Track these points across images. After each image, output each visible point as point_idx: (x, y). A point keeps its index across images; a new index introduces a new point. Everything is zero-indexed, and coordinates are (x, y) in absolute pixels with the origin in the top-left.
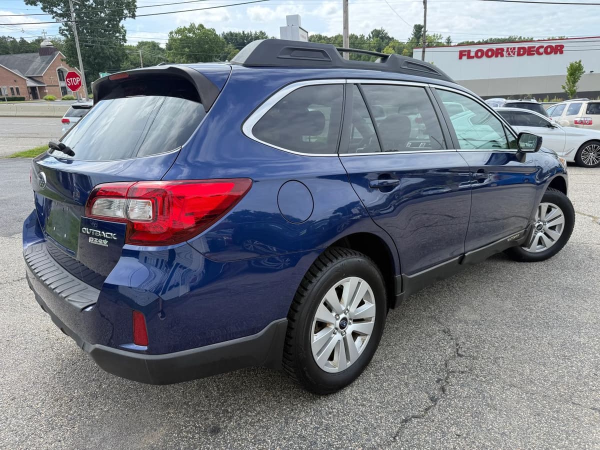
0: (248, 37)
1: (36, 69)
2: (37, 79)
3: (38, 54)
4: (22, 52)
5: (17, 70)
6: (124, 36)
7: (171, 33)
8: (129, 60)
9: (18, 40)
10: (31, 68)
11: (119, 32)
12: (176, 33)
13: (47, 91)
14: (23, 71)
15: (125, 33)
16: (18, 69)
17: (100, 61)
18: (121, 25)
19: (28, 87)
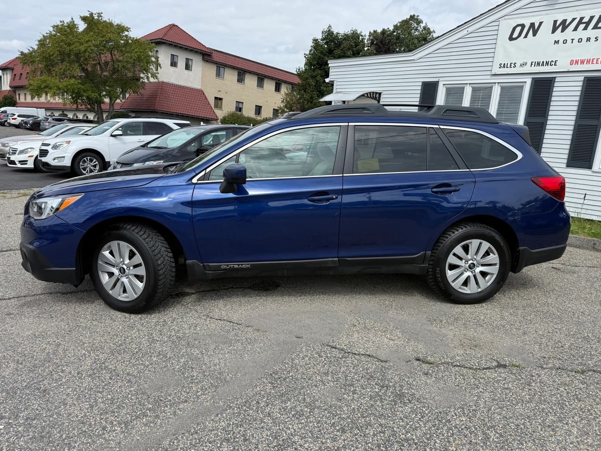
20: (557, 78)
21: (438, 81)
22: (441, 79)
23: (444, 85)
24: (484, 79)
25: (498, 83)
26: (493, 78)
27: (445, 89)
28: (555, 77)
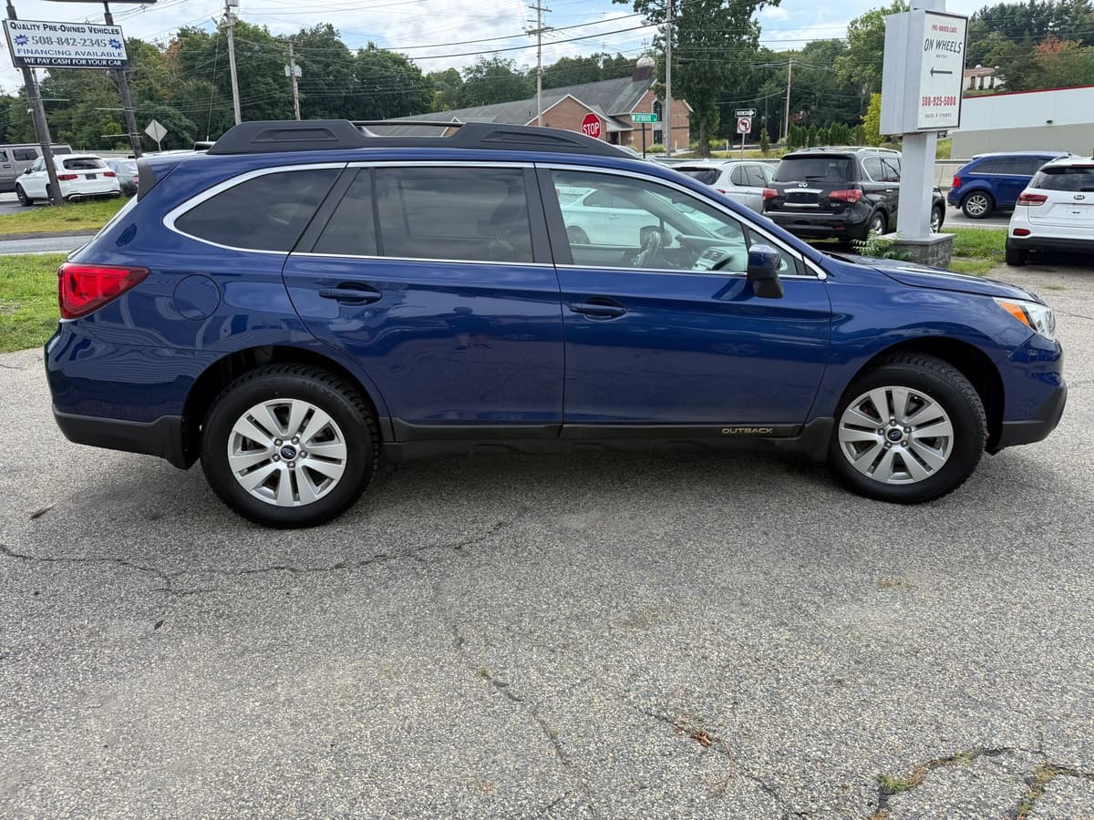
0: (1042, 12)
1: (623, 103)
2: (622, 119)
3: (631, 79)
4: (616, 77)
5: (598, 107)
6: (755, 39)
7: (853, 23)
8: (774, 78)
9: (614, 57)
10: (617, 101)
11: (750, 33)
12: (862, 22)
13: (632, 138)
14: (605, 107)
15: (759, 32)
16: (600, 106)
17: (705, 86)
18: (752, 20)
19: (607, 133)
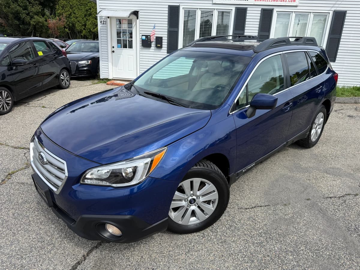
20: (248, 8)
21: (179, 6)
22: (181, 4)
23: (183, 8)
24: (208, 6)
25: (217, 9)
26: (213, 6)
27: (184, 11)
28: (247, 8)
